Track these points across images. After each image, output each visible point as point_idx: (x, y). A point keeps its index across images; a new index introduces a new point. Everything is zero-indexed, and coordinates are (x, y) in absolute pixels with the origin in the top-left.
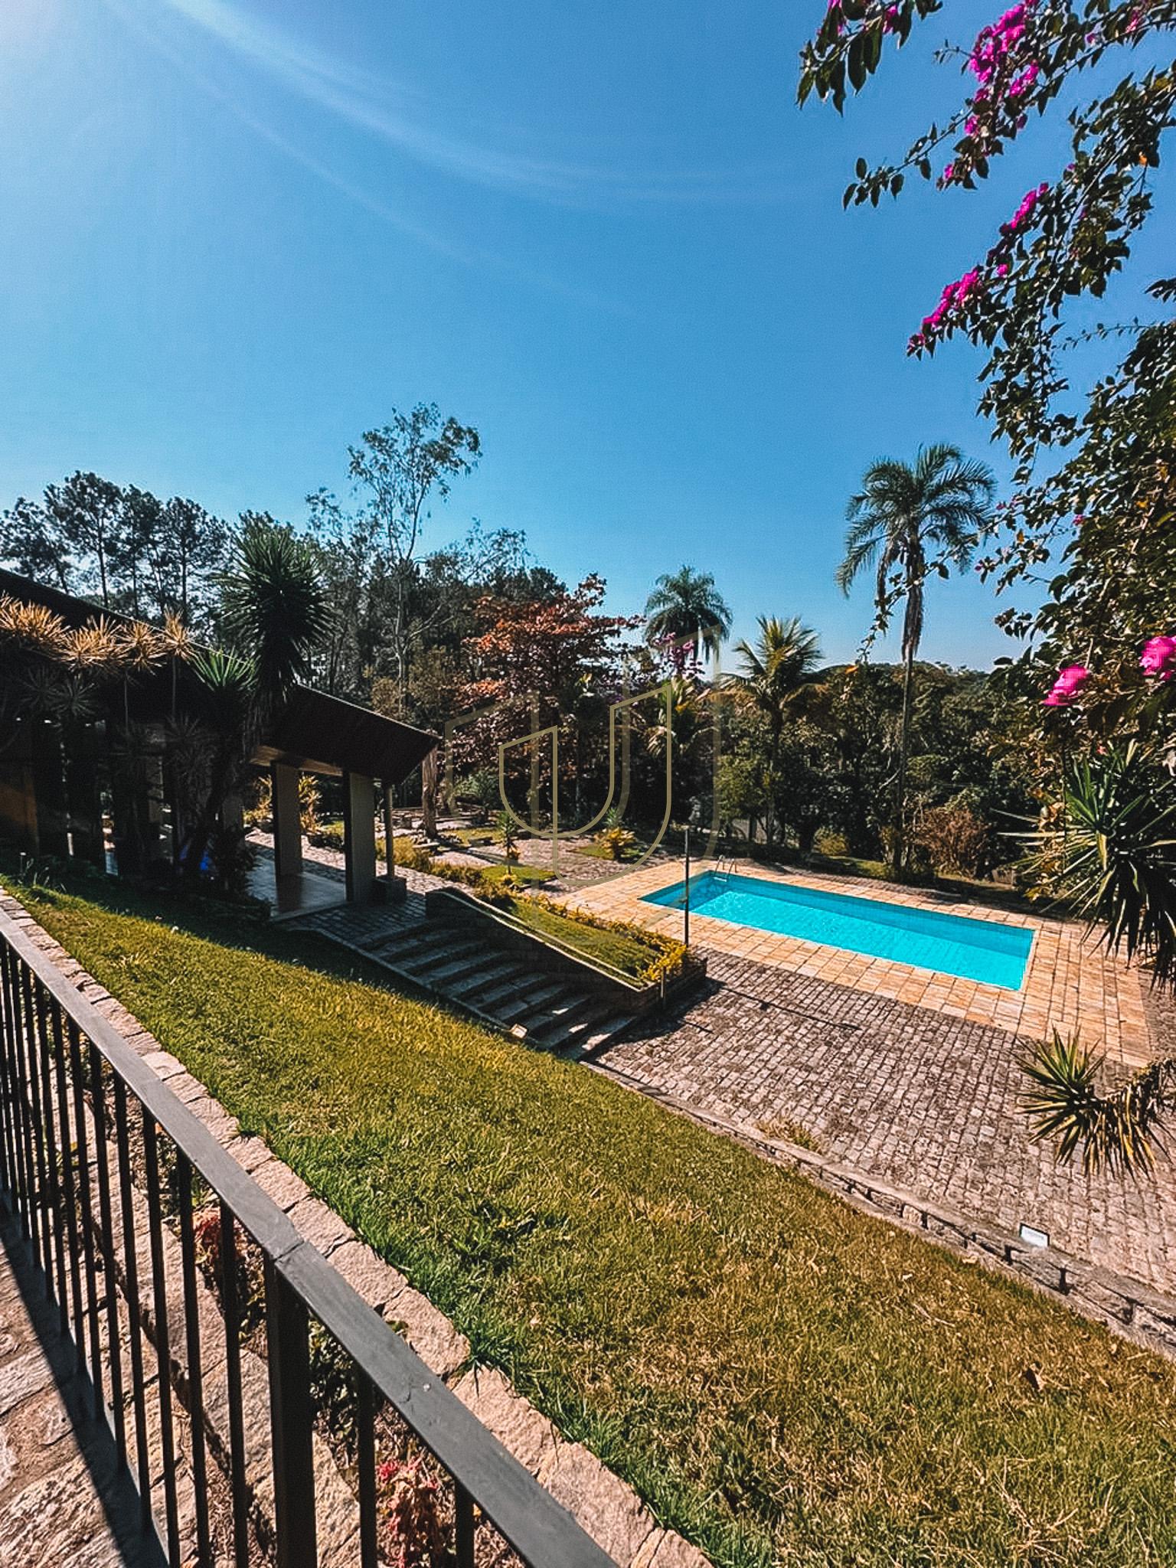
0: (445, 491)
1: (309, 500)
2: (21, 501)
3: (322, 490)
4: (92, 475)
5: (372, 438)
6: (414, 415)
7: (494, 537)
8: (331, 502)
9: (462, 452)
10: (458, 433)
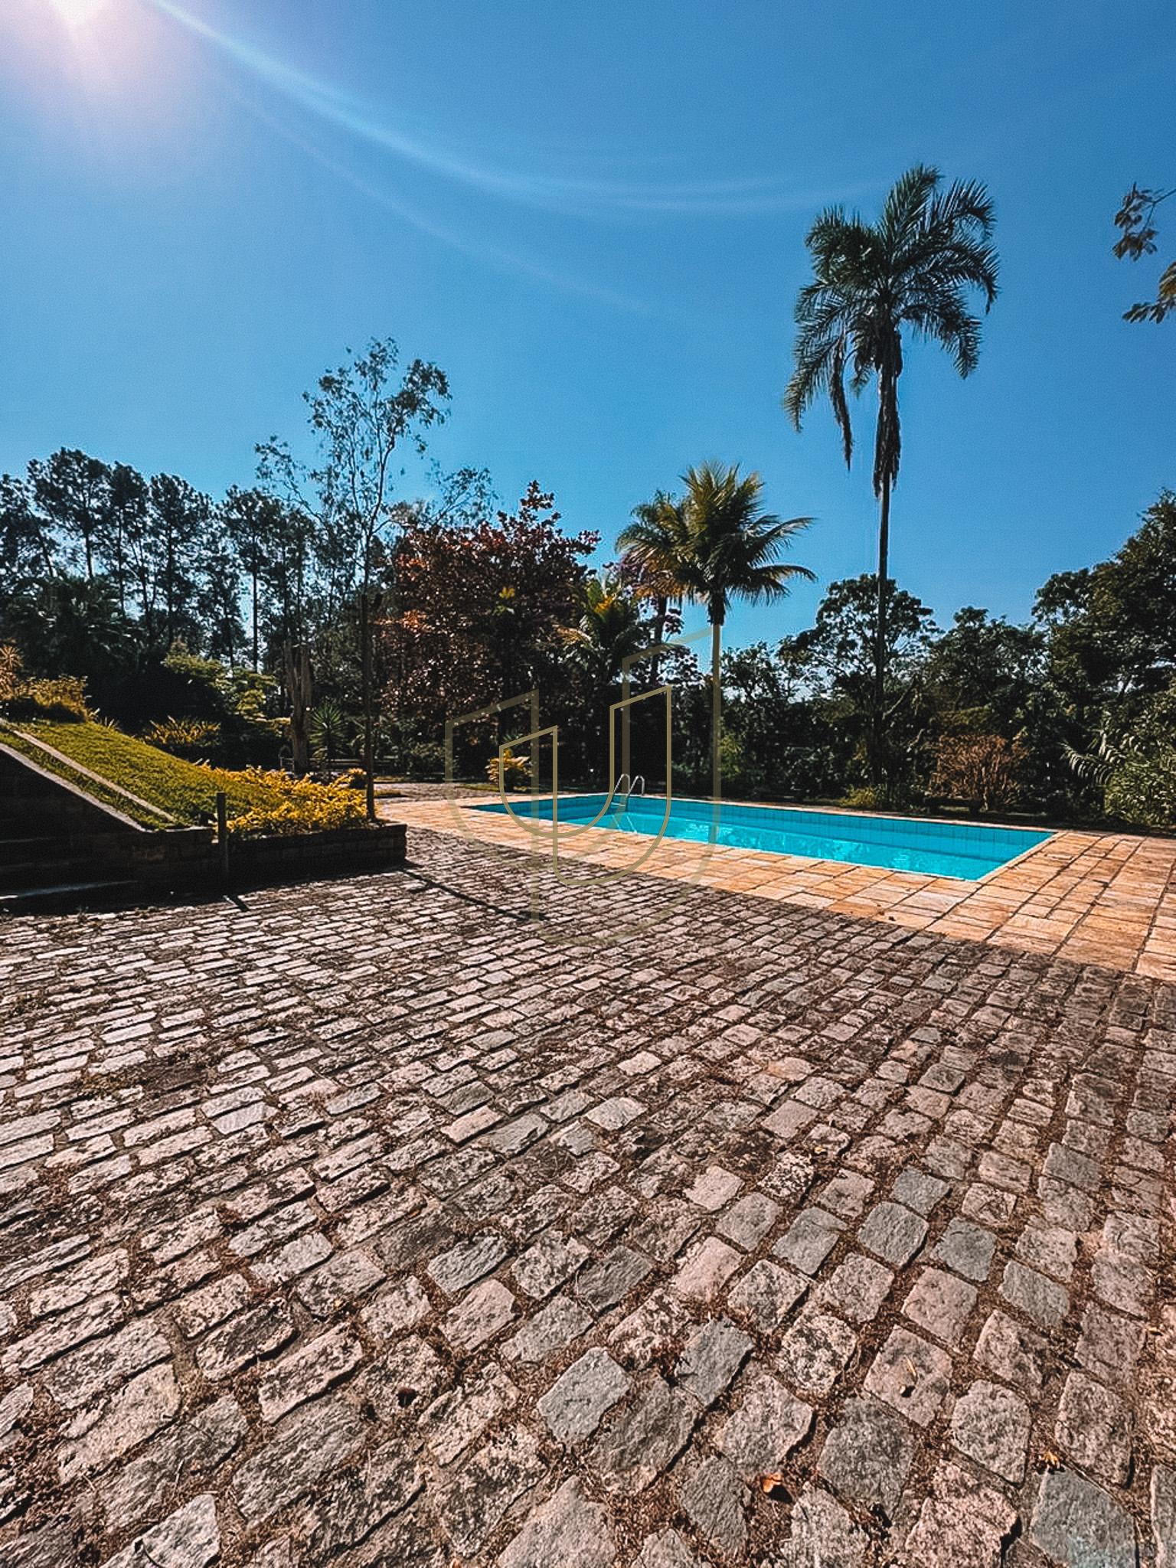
0: (423, 448)
1: (258, 450)
2: (6, 477)
3: (273, 439)
4: (78, 452)
5: (327, 383)
6: (372, 355)
7: (456, 478)
8: (282, 451)
9: (431, 395)
10: (426, 377)
